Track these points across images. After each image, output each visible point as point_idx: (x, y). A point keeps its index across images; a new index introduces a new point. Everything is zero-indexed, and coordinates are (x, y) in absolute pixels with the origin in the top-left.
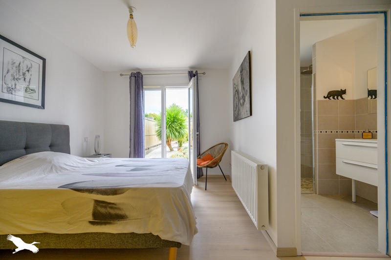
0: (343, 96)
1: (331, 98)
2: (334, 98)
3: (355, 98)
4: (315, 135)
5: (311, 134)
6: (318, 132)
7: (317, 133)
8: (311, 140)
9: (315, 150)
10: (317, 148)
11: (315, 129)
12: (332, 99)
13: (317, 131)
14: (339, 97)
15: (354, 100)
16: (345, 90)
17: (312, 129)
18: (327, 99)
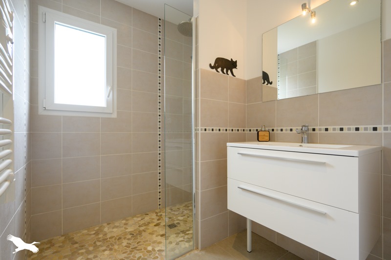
0: (234, 70)
1: (219, 69)
2: (222, 71)
3: (246, 79)
4: (196, 134)
5: (191, 134)
6: (202, 130)
7: (200, 132)
8: (191, 143)
9: (196, 163)
10: (200, 162)
11: (196, 125)
12: (221, 72)
13: (200, 128)
14: (229, 72)
15: (245, 81)
16: (236, 61)
17: (191, 125)
18: (214, 70)
